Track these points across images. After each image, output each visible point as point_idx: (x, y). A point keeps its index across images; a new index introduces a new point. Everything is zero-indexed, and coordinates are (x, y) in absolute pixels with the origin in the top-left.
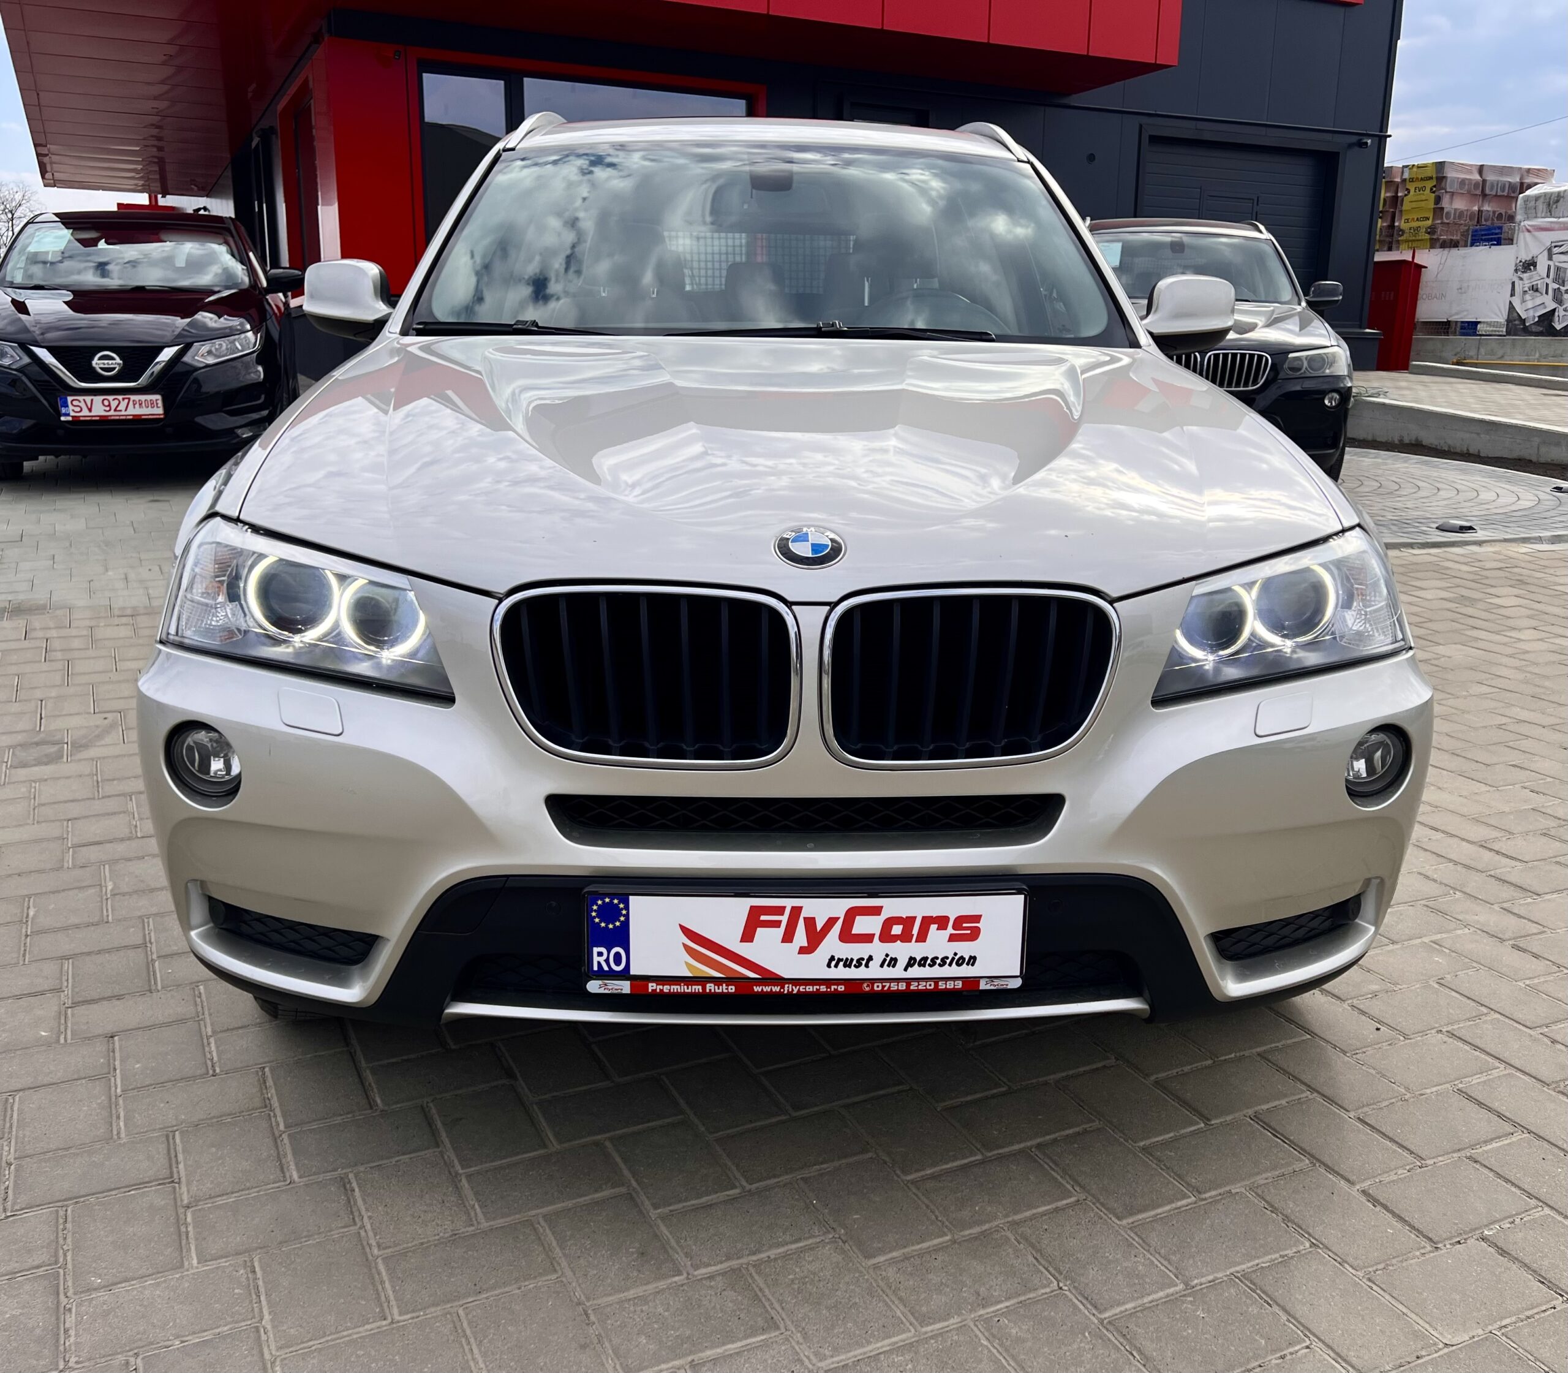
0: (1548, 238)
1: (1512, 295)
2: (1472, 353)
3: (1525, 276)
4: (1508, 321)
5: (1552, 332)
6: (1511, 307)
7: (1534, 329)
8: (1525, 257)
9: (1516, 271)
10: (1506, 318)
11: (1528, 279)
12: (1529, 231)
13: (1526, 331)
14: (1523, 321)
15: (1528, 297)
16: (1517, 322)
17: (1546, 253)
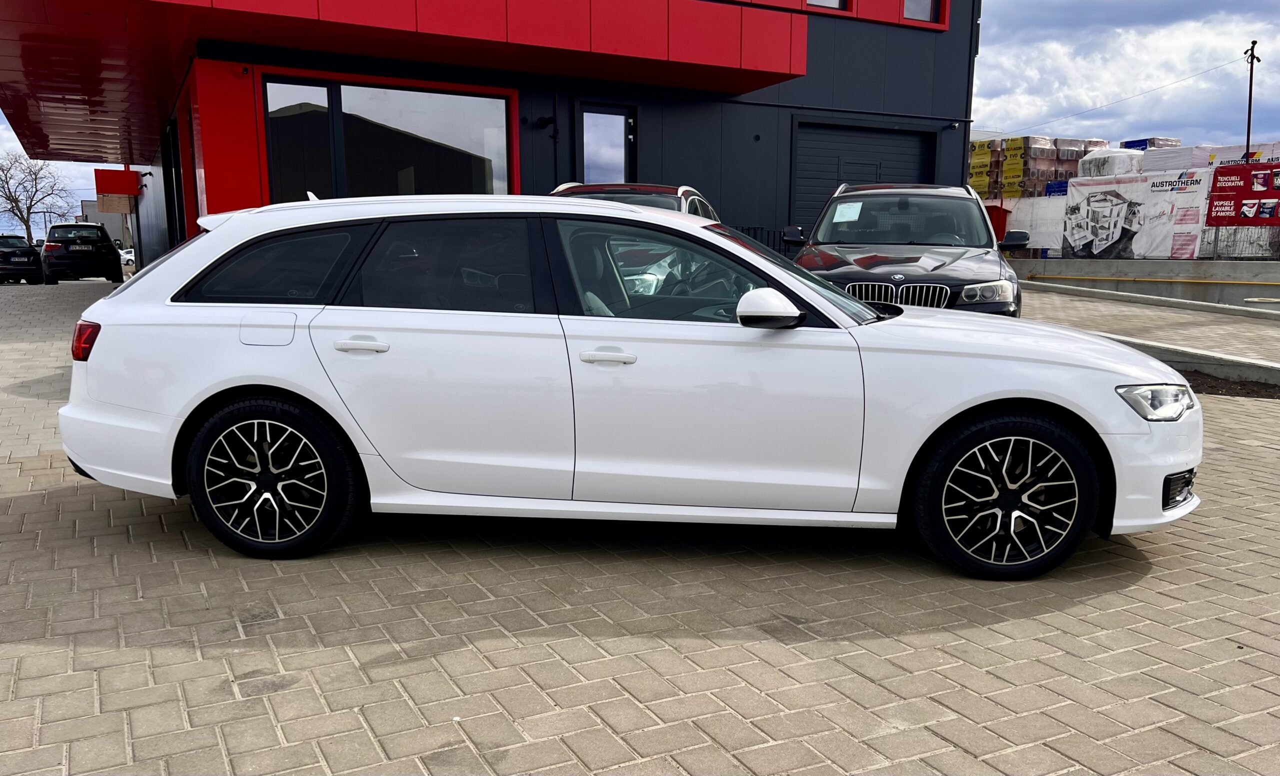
0: (1086, 191)
1: (1065, 230)
2: (1041, 270)
3: (1073, 217)
4: (1063, 248)
5: (1091, 256)
6: (1065, 239)
7: (1080, 254)
8: (1072, 204)
9: (1067, 214)
10: (1061, 245)
11: (1074, 219)
12: (1074, 186)
13: (1075, 255)
14: (1073, 248)
15: (1075, 232)
16: (1069, 249)
17: (1086, 201)
